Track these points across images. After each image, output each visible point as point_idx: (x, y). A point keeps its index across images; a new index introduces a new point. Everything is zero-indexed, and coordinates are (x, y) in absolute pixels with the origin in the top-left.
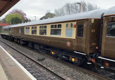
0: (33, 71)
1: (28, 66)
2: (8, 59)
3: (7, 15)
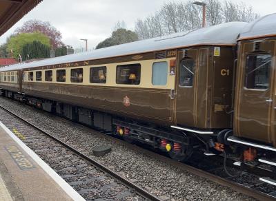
0: (80, 183)
1: (68, 168)
2: (15, 152)
3: (11, 37)
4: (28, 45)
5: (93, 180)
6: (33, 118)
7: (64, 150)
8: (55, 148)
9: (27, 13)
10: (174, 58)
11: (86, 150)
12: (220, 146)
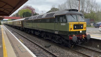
1: (37, 52)
3: (20, 10)
4: (25, 13)
5: (45, 55)
6: (26, 35)
7: (36, 46)
8: (33, 45)
9: (24, 3)
11: (43, 46)
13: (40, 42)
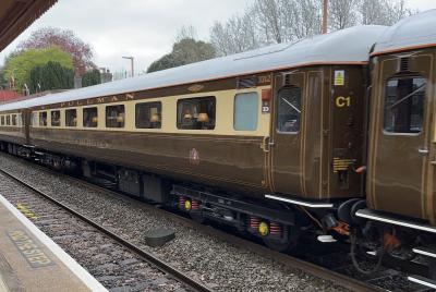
1: (105, 266)
4: (38, 68)
5: (147, 284)
6: (49, 185)
7: (99, 237)
8: (85, 234)
10: (269, 87)
11: (134, 236)
12: (343, 227)
13: (118, 220)
